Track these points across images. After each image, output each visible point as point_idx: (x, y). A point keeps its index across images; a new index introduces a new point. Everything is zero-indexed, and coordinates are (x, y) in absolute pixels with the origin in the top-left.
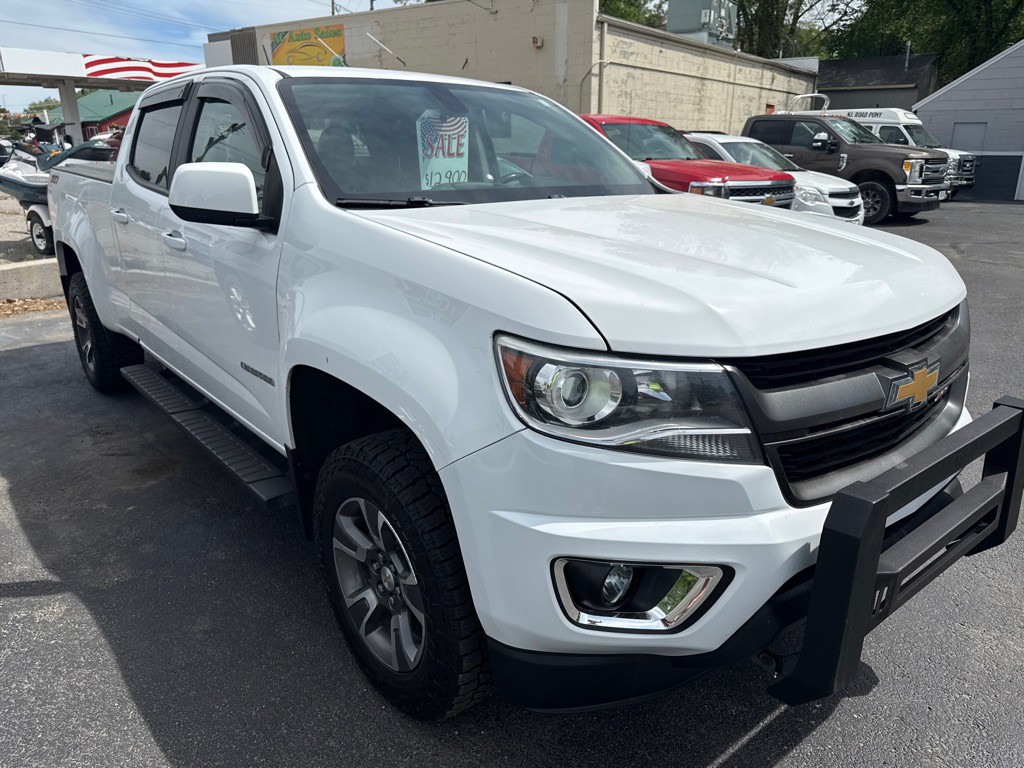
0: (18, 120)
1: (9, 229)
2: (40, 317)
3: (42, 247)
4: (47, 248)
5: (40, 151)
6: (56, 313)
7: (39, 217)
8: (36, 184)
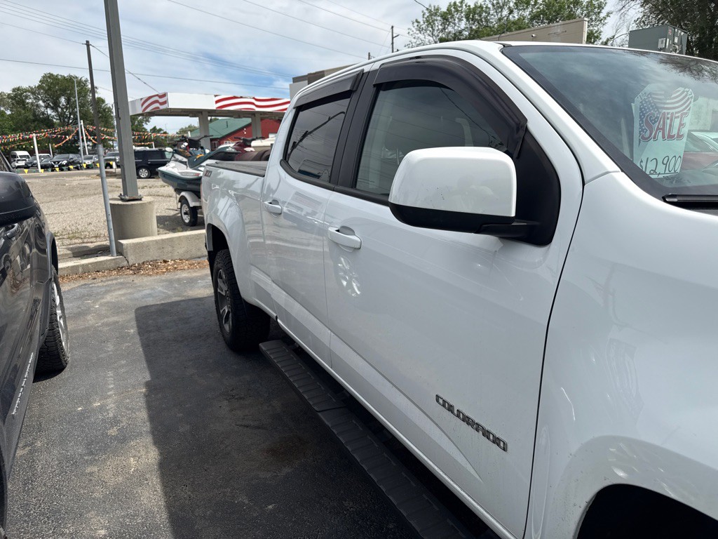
0: (172, 138)
1: (166, 207)
2: (184, 275)
3: (187, 221)
4: (190, 221)
5: (190, 155)
6: (195, 272)
7: (186, 200)
8: (188, 177)
